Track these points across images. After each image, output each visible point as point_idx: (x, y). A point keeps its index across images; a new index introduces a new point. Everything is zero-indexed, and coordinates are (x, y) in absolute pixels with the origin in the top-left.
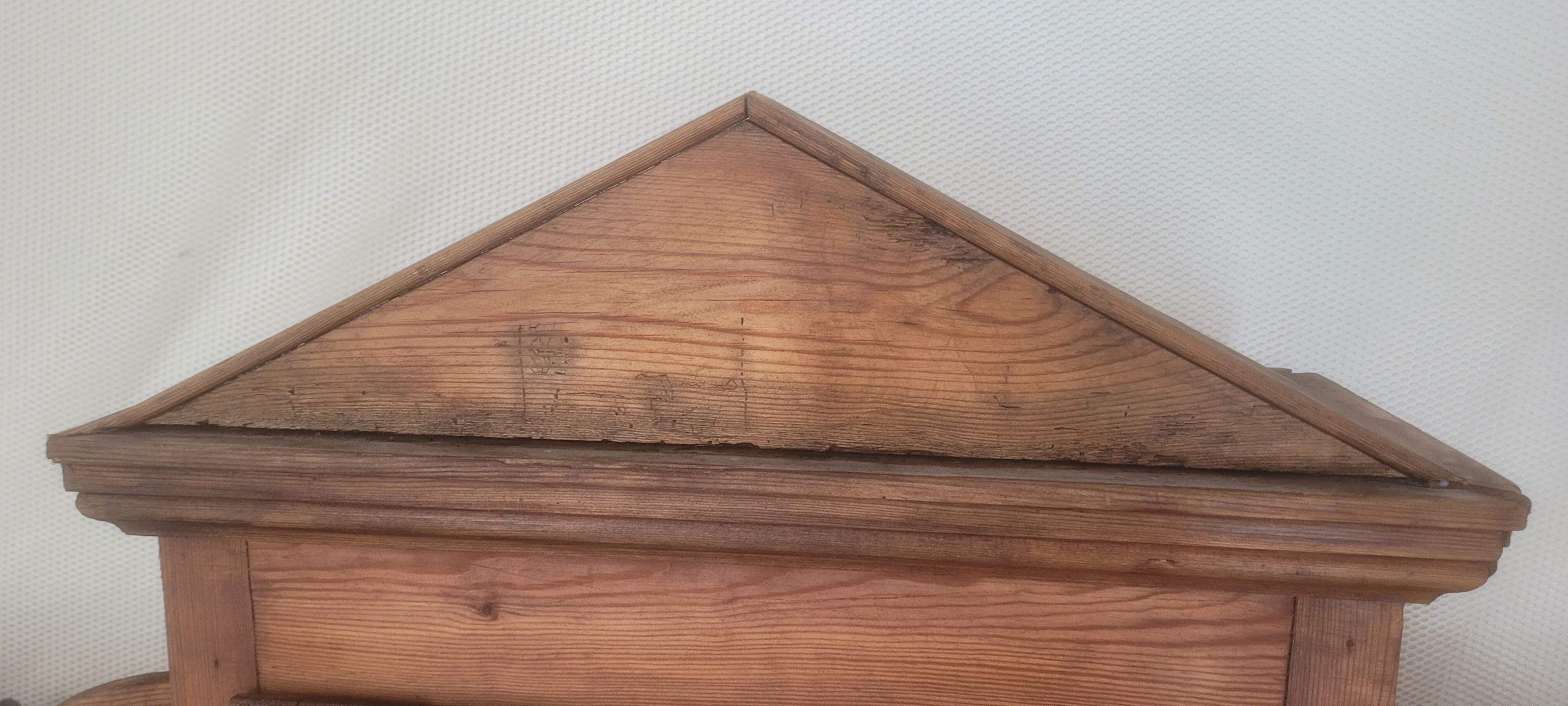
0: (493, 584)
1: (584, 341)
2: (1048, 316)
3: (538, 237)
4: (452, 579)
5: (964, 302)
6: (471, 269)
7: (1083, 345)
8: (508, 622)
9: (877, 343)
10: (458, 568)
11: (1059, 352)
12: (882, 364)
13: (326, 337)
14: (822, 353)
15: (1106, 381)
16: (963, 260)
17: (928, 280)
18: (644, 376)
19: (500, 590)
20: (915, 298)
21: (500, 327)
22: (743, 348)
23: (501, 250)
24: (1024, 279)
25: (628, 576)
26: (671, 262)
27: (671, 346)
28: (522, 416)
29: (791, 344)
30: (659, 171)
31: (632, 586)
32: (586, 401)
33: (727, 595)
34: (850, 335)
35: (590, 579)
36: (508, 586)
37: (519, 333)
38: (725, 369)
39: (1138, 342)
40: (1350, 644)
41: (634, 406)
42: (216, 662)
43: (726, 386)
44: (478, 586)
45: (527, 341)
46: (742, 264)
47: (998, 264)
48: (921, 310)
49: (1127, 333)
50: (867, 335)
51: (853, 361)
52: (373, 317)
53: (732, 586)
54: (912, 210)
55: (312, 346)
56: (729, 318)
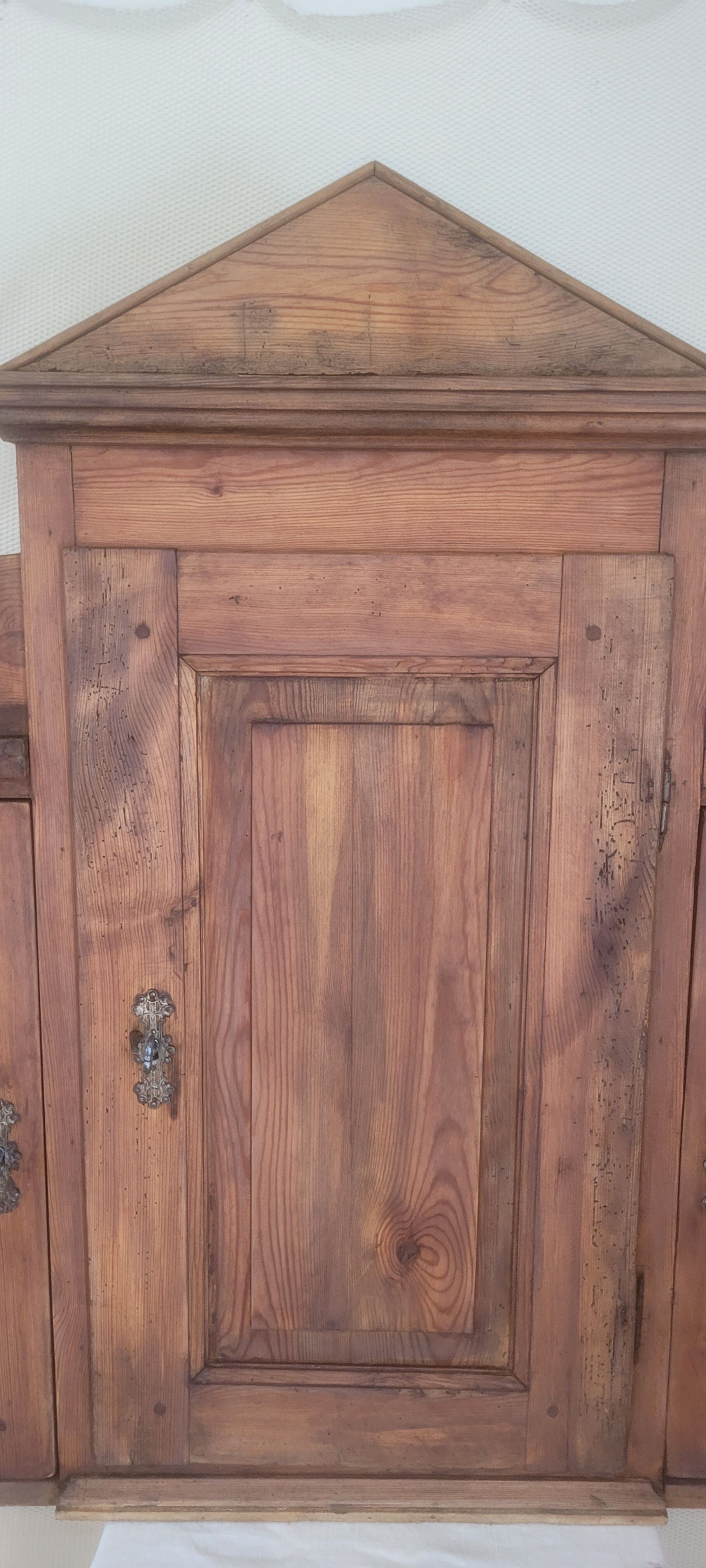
0: (220, 474)
1: (280, 311)
2: (534, 289)
3: (256, 247)
4: (196, 472)
5: (490, 282)
6: (217, 268)
7: (552, 306)
8: (228, 497)
9: (444, 308)
10: (198, 465)
11: (540, 311)
12: (446, 321)
13: (131, 312)
14: (413, 315)
15: (565, 327)
16: (489, 257)
17: (470, 269)
18: (314, 332)
19: (224, 478)
20: (464, 281)
21: (232, 304)
22: (369, 314)
23: (235, 256)
24: (522, 267)
25: (298, 465)
26: (331, 262)
27: (330, 313)
28: (243, 360)
29: (396, 310)
30: (325, 206)
31: (302, 471)
32: (280, 349)
33: (356, 474)
34: (429, 304)
35: (277, 468)
36: (231, 475)
37: (243, 307)
38: (359, 327)
39: (582, 303)
40: (694, 483)
41: (308, 352)
42: (50, 533)
43: (360, 337)
44: (212, 476)
45: (248, 312)
46: (371, 262)
47: (509, 258)
48: (466, 288)
49: (575, 298)
50: (438, 303)
51: (430, 320)
52: (159, 299)
53: (360, 469)
54: (462, 227)
55: (122, 318)
56: (362, 296)
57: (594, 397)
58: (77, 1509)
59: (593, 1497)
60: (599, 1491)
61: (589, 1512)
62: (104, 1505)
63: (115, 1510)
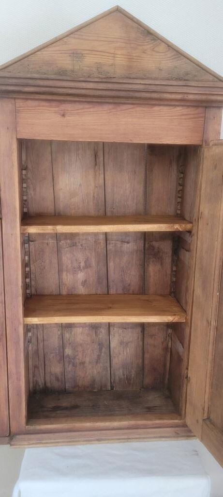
0: (65, 110)
1: (85, 55)
2: (168, 51)
3: (78, 33)
4: (56, 109)
5: (153, 48)
6: (65, 39)
7: (173, 57)
8: (67, 118)
9: (139, 56)
10: (58, 107)
11: (169, 59)
12: (139, 61)
13: (36, 53)
14: (128, 58)
15: (177, 64)
16: (153, 40)
17: (147, 44)
18: (96, 63)
19: (66, 111)
20: (145, 47)
21: (70, 52)
22: (114, 57)
23: (71, 35)
24: (163, 44)
25: (90, 108)
26: (103, 39)
27: (102, 56)
28: (73, 71)
29: (122, 56)
30: (101, 20)
31: (91, 110)
32: (85, 68)
33: (109, 111)
34: (134, 55)
35: (83, 109)
36: (68, 110)
37: (73, 53)
38: (111, 62)
39: (182, 57)
40: (214, 118)
41: (94, 70)
42: (8, 128)
43: (112, 65)
44: (62, 110)
45: (75, 55)
46: (115, 40)
47: (159, 41)
48: (146, 50)
49: (180, 55)
50: (137, 55)
51: (134, 60)
52: (46, 49)
53: (110, 109)
54: (145, 30)
55: (33, 55)
56: (112, 51)
57: (185, 87)
58: (17, 445)
59: (175, 432)
60: (178, 430)
61: (174, 437)
62: (26, 443)
63: (29, 444)
